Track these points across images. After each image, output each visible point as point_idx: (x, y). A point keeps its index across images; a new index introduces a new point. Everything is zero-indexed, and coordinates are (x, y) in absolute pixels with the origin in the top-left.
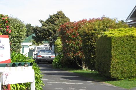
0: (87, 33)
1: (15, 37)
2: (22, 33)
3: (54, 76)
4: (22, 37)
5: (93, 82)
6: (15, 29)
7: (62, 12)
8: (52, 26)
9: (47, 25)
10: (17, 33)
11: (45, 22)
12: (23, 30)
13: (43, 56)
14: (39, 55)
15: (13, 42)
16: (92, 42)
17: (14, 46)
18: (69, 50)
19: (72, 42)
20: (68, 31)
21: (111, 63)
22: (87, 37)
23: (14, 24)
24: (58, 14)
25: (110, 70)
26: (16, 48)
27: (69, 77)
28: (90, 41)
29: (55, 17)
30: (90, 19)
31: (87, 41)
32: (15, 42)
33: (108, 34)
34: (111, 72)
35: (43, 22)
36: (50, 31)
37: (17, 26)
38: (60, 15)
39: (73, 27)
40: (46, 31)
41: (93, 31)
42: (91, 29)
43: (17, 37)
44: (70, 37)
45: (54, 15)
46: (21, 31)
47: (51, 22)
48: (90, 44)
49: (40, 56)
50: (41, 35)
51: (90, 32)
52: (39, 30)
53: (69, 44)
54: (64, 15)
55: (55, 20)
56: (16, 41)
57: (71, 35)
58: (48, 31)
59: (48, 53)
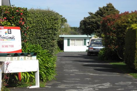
0: (120, 25)
1: (49, 29)
2: (56, 25)
3: (89, 67)
4: (56, 29)
5: (119, 74)
6: (50, 22)
7: (111, 5)
8: (101, 18)
9: (96, 17)
10: (51, 25)
11: (95, 15)
12: (58, 22)
13: (95, 49)
14: (90, 47)
15: (48, 34)
16: (124, 34)
17: (49, 37)
18: (109, 42)
19: (113, 35)
20: (109, 24)
21: (135, 55)
22: (120, 29)
23: (49, 16)
24: (108, 7)
25: (134, 63)
26: (50, 39)
27: (102, 69)
28: (122, 33)
29: (104, 10)
30: (132, 12)
31: (120, 33)
32: (49, 34)
33: (133, 27)
34: (135, 64)
35: (92, 15)
36: (98, 24)
37: (51, 18)
38: (109, 8)
39: (114, 19)
40: (94, 23)
41: (125, 24)
42: (124, 21)
43: (52, 29)
44: (111, 29)
45: (103, 8)
46: (55, 23)
47: (100, 14)
48: (123, 36)
49: (92, 48)
50: (89, 27)
51: (123, 24)
52: (88, 22)
53: (110, 37)
54: (113, 7)
55: (104, 12)
56: (51, 32)
57: (111, 27)
58: (96, 23)
59: (100, 45)
